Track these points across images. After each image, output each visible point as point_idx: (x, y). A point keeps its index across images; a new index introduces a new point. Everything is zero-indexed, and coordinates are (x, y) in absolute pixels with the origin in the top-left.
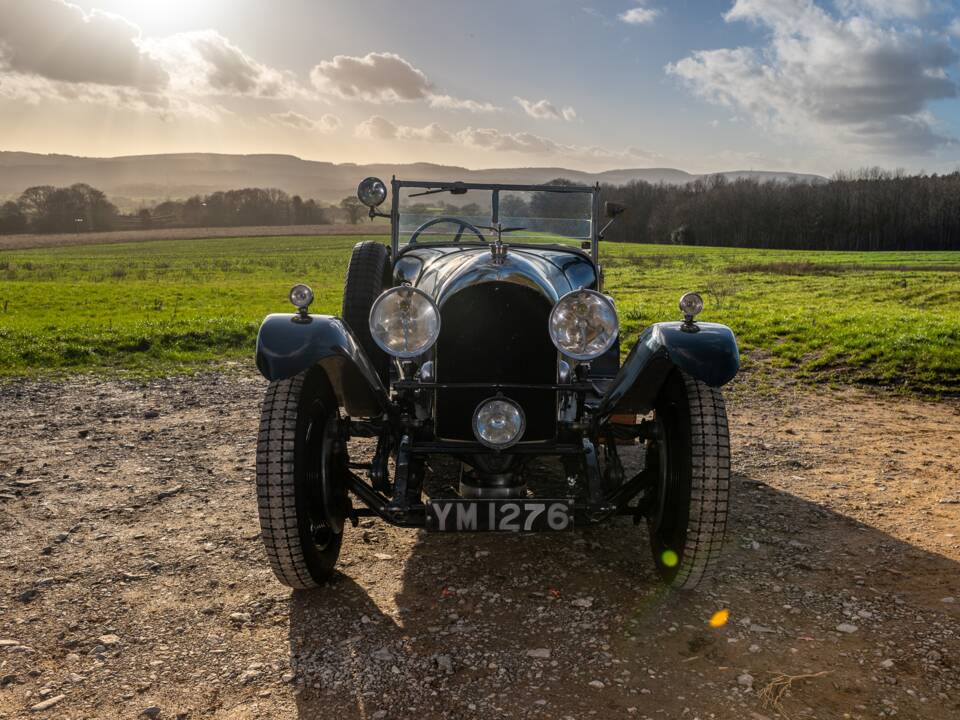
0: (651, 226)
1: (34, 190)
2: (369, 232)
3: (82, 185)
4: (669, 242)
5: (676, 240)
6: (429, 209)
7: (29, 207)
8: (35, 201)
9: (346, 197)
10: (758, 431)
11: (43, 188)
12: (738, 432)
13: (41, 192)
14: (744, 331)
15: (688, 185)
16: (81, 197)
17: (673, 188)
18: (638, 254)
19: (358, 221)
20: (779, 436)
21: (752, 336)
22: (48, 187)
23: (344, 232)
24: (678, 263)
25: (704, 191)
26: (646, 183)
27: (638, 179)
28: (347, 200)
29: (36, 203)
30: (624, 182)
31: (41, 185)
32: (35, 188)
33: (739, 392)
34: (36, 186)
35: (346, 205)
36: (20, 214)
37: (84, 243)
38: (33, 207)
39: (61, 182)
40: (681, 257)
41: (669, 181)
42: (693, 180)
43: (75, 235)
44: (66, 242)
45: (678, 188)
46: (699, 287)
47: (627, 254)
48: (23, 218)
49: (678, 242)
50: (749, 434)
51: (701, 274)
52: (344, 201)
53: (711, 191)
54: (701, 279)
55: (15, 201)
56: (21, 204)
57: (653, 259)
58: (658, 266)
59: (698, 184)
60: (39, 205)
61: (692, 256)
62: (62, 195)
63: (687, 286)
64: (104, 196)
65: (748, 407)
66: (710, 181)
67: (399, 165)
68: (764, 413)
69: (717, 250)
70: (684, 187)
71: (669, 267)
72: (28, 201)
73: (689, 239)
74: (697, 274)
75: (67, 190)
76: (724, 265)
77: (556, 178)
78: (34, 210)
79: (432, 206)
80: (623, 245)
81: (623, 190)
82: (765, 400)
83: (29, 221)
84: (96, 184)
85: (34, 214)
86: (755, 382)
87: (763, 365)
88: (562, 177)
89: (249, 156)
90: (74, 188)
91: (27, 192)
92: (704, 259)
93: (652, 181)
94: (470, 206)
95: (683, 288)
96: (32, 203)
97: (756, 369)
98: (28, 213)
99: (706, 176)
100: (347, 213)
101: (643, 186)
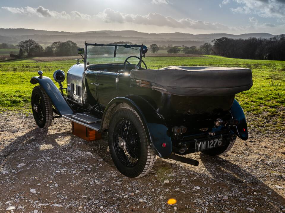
0: (256, 53)
1: (56, 43)
2: (159, 56)
3: (70, 41)
4: (263, 59)
5: (266, 58)
6: (179, 48)
7: (54, 48)
8: (56, 46)
9: (151, 44)
10: (268, 151)
11: (58, 42)
12: (258, 151)
13: (58, 43)
14: (278, 97)
15: (271, 39)
16: (69, 45)
17: (265, 40)
18: (250, 64)
19: (155, 52)
20: (278, 155)
21: (280, 100)
22: (60, 42)
23: (150, 56)
24: (263, 67)
25: (277, 41)
26: (255, 38)
27: (252, 37)
28: (152, 45)
29: (56, 47)
30: (247, 38)
31: (58, 41)
32: (56, 42)
33: (266, 128)
34: (56, 41)
35: (152, 47)
36: (51, 50)
37: (69, 59)
38: (55, 48)
39: (64, 40)
40: (265, 65)
41: (263, 38)
42: (273, 37)
43: (67, 57)
44: (64, 59)
45: (267, 40)
46: (269, 76)
47: (245, 63)
48: (52, 51)
49: (266, 59)
50: (263, 153)
51: (272, 71)
52: (151, 45)
53: (280, 41)
54: (271, 73)
55: (50, 46)
56: (52, 47)
57: (255, 65)
58: (256, 68)
59: (275, 38)
60: (57, 47)
61: (270, 64)
62: (64, 44)
63: (265, 76)
64: (76, 45)
65: (267, 137)
66: (279, 37)
67: (170, 33)
68: (274, 141)
69: (280, 62)
70: (269, 39)
71: (260, 68)
72: (54, 46)
73: (270, 58)
74: (270, 71)
75: (65, 43)
76: (281, 67)
77: (223, 37)
78: (56, 49)
79: (180, 47)
80: (245, 60)
81: (246, 41)
82: (277, 133)
83: (54, 52)
84: (74, 41)
85: (56, 50)
86: (276, 122)
87: (282, 113)
88: (225, 37)
89: (121, 31)
90: (67, 42)
91: (54, 43)
92: (275, 65)
93: (257, 38)
94: (193, 47)
95: (263, 77)
96: (55, 47)
97: (278, 115)
98: (54, 50)
99: (278, 35)
100: (152, 49)
101: (254, 39)
